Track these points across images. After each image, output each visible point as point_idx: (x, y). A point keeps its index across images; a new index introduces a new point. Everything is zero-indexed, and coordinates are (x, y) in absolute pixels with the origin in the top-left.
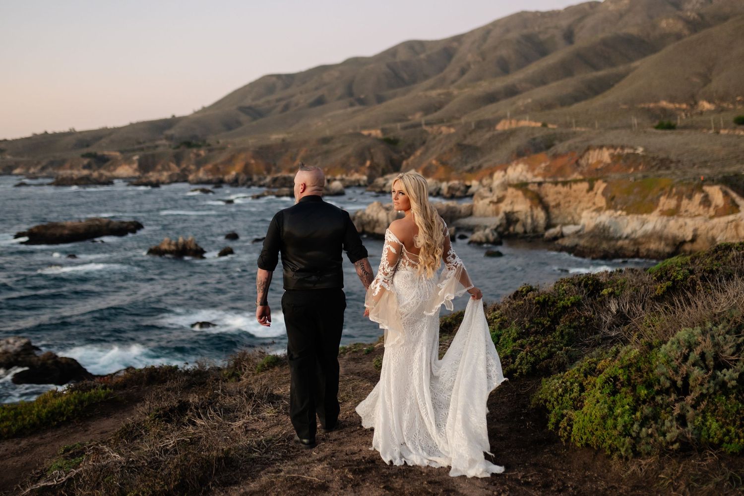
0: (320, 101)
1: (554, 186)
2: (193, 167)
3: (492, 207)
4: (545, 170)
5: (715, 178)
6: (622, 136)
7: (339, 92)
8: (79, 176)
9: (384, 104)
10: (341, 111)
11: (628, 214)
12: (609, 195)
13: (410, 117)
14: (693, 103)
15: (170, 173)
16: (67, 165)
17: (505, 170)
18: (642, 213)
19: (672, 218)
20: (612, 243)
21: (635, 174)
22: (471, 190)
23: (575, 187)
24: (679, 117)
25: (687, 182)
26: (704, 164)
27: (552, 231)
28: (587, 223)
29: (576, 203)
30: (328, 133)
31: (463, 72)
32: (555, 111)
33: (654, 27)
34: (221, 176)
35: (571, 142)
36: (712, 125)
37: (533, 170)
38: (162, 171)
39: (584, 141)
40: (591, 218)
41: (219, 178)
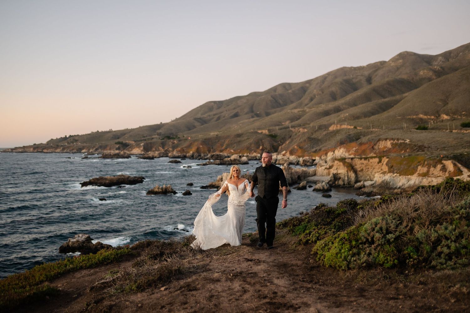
0: (236, 115)
1: (360, 160)
2: (171, 149)
3: (326, 171)
4: (355, 151)
5: (449, 156)
6: (397, 134)
7: (246, 110)
8: (114, 153)
9: (270, 117)
10: (246, 121)
11: (400, 176)
12: (390, 165)
13: (283, 124)
14: (437, 115)
15: (159, 152)
16: (108, 148)
17: (334, 152)
18: (408, 175)
19: (424, 178)
20: (391, 191)
21: (405, 154)
22: (315, 162)
23: (371, 160)
24: (429, 123)
25: (433, 158)
26: (443, 149)
27: (359, 184)
28: (377, 180)
29: (372, 169)
30: (240, 132)
31: (312, 100)
32: (361, 120)
33: (416, 74)
34: (185, 154)
35: (369, 136)
36: (448, 127)
37: (349, 151)
38: (155, 151)
39: (377, 136)
40: (380, 177)
41: (184, 155)
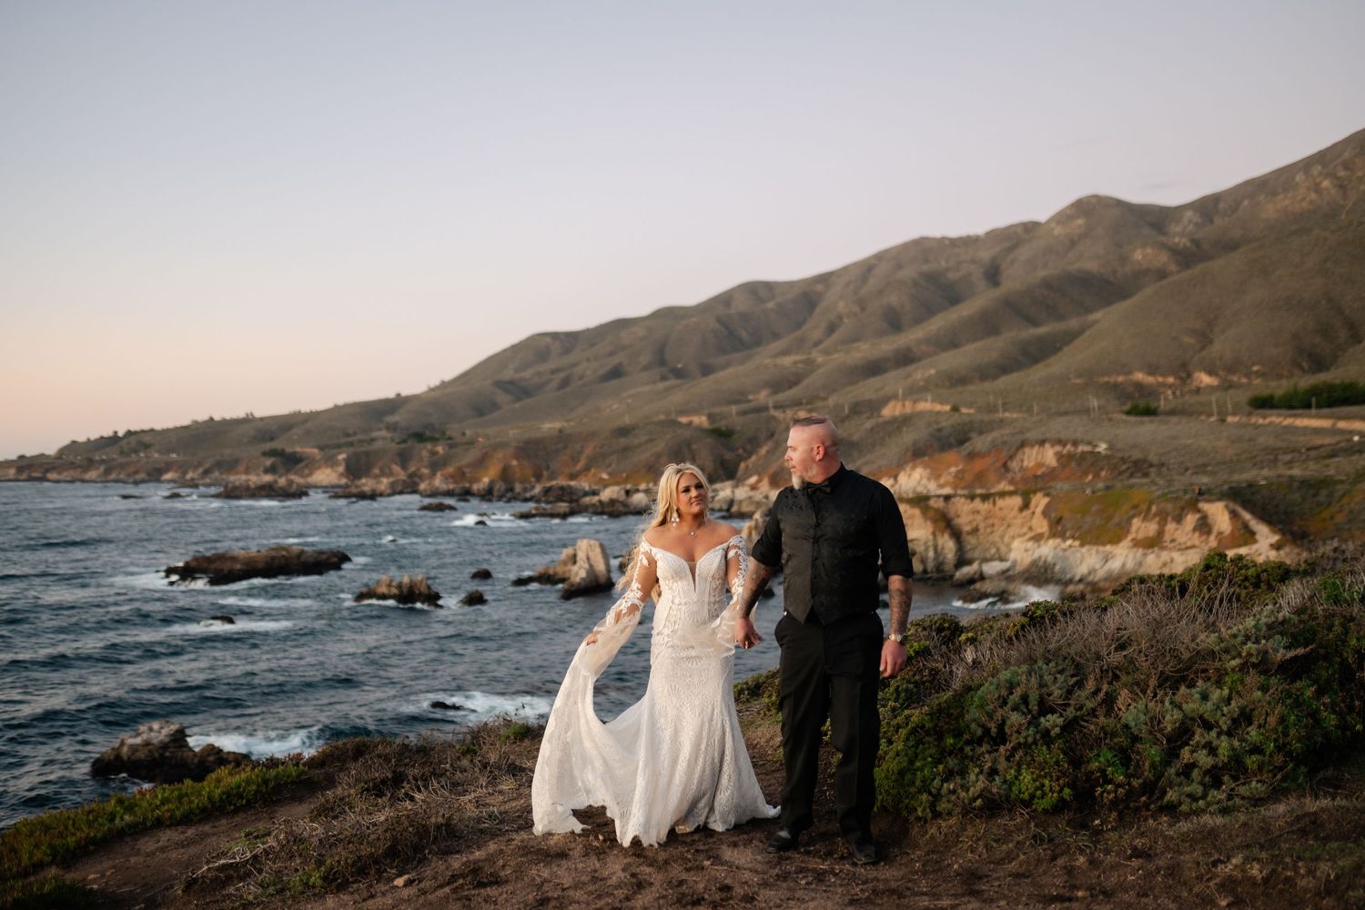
0: (616, 373)
1: (969, 501)
2: (425, 471)
4: (956, 476)
5: (1217, 491)
6: (1073, 427)
7: (644, 359)
8: (259, 483)
9: (712, 377)
10: (647, 388)
11: (1082, 545)
12: (1053, 515)
13: (751, 397)
14: (1184, 375)
15: (391, 479)
16: (242, 467)
18: (1104, 544)
19: (1150, 551)
21: (1094, 483)
23: (1000, 502)
24: (1162, 397)
25: (1174, 496)
26: (1202, 469)
27: (967, 571)
28: (1019, 559)
29: (1002, 528)
30: (627, 420)
31: (832, 329)
32: (972, 388)
33: (1124, 260)
34: (467, 485)
35: (995, 434)
36: (1215, 410)
37: (938, 477)
38: (380, 476)
39: (1017, 433)
40: (1026, 550)
41: (464, 488)
